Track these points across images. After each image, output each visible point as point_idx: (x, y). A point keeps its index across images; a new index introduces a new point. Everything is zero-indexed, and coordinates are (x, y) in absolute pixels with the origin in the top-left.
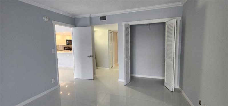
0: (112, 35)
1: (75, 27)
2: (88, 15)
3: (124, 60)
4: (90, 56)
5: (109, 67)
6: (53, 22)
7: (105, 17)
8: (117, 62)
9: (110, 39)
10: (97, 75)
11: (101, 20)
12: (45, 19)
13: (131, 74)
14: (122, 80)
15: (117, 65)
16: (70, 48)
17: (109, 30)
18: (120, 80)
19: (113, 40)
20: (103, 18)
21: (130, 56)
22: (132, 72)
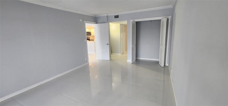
0: (123, 27)
1: (97, 23)
2: (106, 15)
3: (131, 46)
4: (108, 44)
5: (121, 53)
6: (85, 21)
7: (118, 16)
8: (127, 50)
9: (121, 31)
10: (112, 58)
11: (115, 18)
12: (81, 20)
13: (136, 57)
14: (130, 61)
15: (127, 52)
16: (89, 38)
17: (120, 24)
18: (128, 61)
19: (124, 32)
20: (117, 17)
21: (135, 44)
22: (137, 56)
